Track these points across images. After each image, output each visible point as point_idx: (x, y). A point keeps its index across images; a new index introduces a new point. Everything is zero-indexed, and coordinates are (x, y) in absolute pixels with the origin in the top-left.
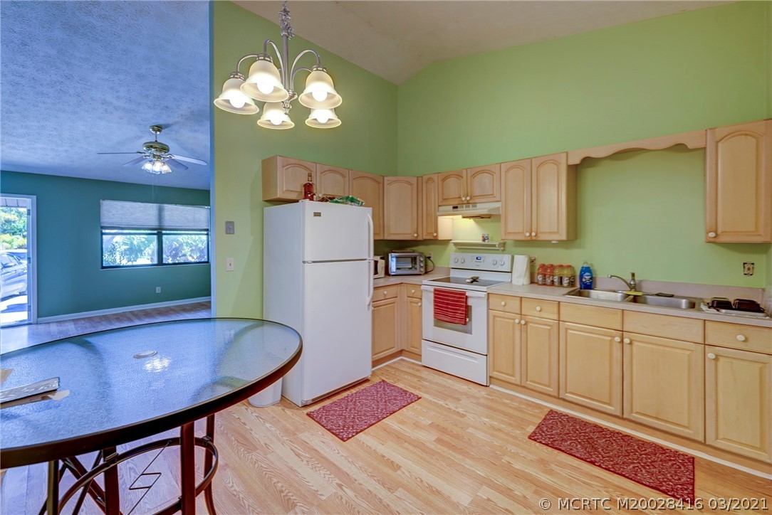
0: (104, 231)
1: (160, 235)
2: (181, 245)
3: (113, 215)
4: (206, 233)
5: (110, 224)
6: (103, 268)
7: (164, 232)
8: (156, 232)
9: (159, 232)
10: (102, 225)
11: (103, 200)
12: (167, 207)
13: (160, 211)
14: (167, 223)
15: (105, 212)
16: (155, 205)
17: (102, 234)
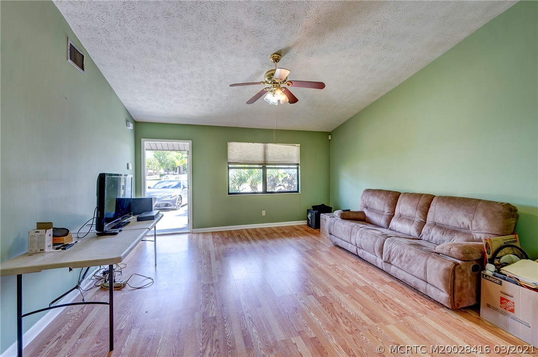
0: (230, 166)
1: (264, 169)
2: (277, 177)
3: (235, 153)
4: (296, 167)
5: (233, 160)
6: (229, 194)
7: (267, 166)
8: (261, 166)
9: (264, 166)
10: (229, 161)
11: (229, 142)
12: (270, 146)
13: (265, 149)
14: (269, 160)
15: (231, 151)
16: (262, 145)
17: (229, 168)
